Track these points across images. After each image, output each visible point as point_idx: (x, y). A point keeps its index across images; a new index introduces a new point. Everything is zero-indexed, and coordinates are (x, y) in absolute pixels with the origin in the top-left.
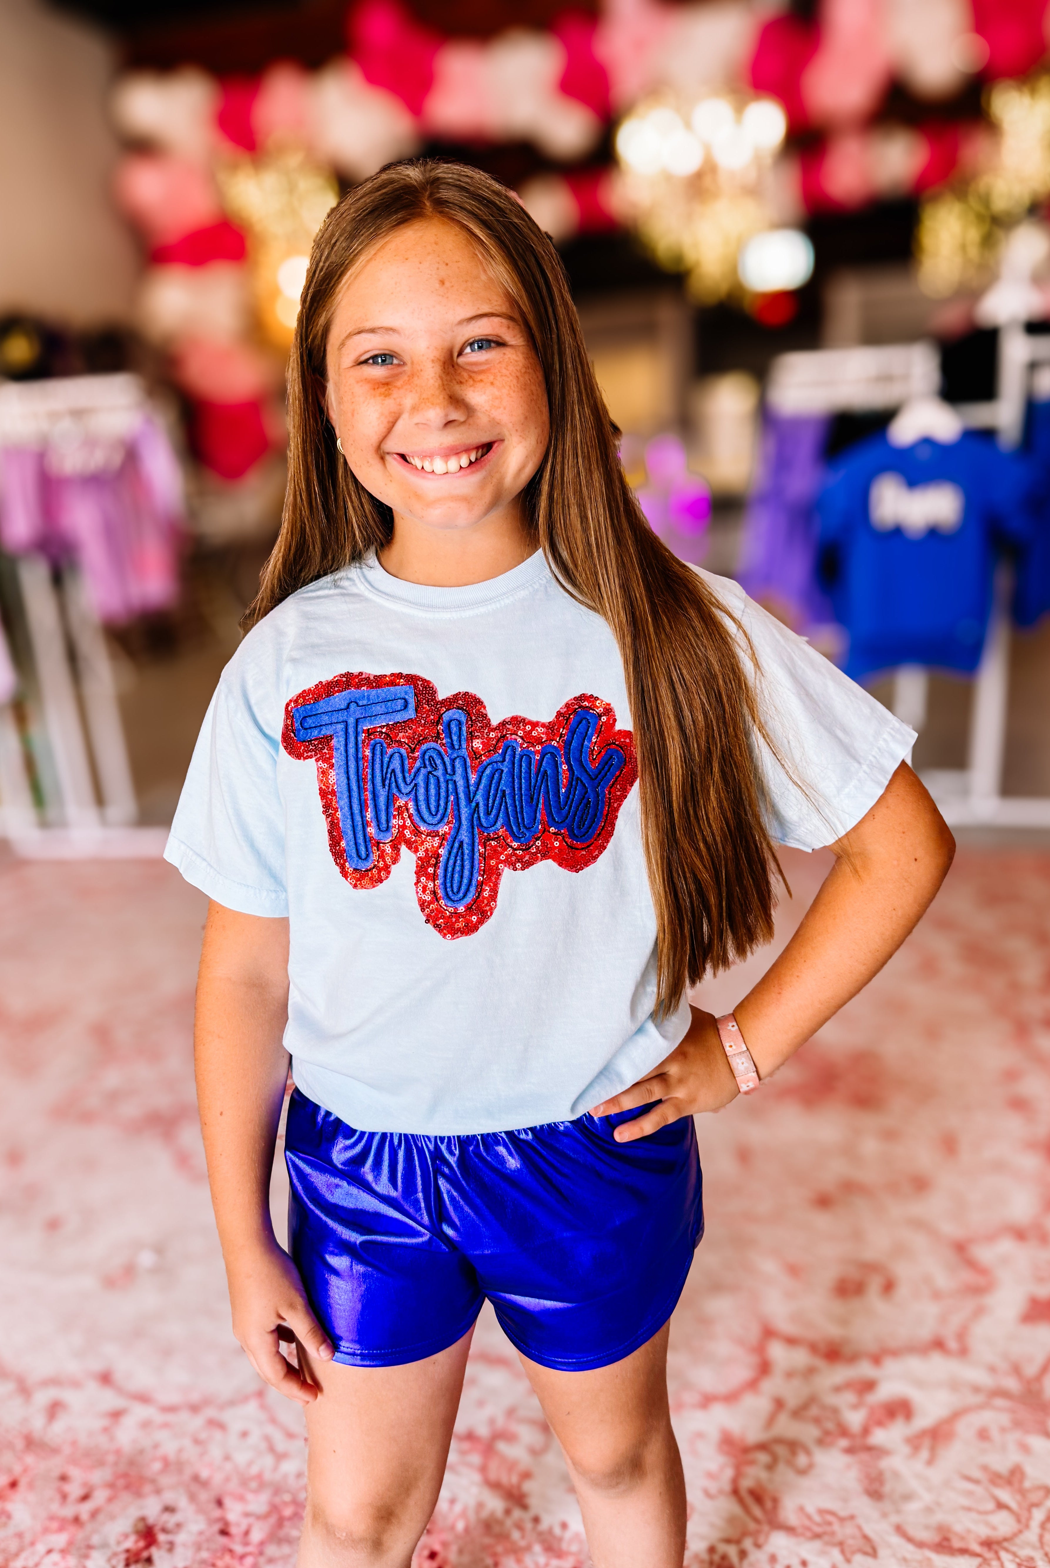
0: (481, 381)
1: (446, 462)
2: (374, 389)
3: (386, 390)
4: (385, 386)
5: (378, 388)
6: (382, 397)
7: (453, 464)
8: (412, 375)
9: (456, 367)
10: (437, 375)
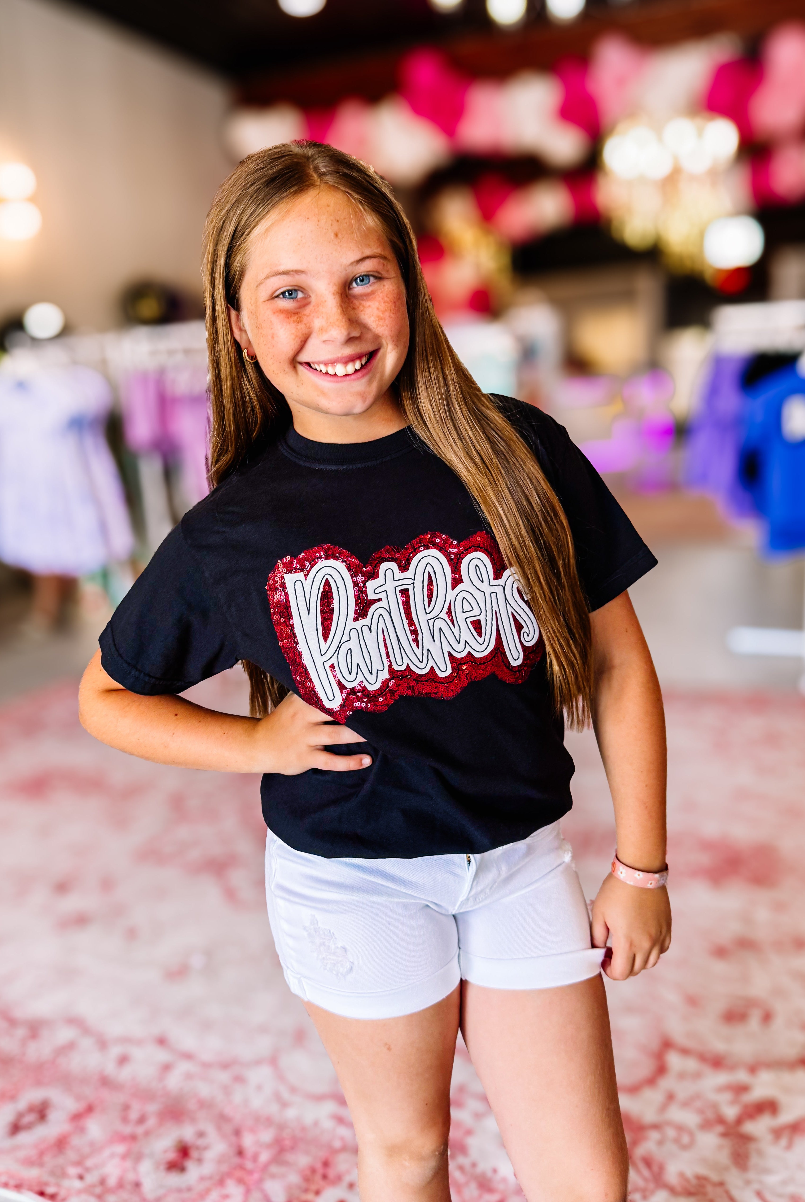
0: (369, 306)
1: (346, 367)
2: (288, 318)
3: (297, 318)
4: (294, 314)
5: (291, 317)
6: (296, 323)
7: (350, 369)
8: (318, 305)
9: (349, 297)
10: (338, 305)
